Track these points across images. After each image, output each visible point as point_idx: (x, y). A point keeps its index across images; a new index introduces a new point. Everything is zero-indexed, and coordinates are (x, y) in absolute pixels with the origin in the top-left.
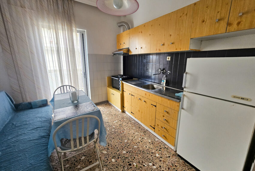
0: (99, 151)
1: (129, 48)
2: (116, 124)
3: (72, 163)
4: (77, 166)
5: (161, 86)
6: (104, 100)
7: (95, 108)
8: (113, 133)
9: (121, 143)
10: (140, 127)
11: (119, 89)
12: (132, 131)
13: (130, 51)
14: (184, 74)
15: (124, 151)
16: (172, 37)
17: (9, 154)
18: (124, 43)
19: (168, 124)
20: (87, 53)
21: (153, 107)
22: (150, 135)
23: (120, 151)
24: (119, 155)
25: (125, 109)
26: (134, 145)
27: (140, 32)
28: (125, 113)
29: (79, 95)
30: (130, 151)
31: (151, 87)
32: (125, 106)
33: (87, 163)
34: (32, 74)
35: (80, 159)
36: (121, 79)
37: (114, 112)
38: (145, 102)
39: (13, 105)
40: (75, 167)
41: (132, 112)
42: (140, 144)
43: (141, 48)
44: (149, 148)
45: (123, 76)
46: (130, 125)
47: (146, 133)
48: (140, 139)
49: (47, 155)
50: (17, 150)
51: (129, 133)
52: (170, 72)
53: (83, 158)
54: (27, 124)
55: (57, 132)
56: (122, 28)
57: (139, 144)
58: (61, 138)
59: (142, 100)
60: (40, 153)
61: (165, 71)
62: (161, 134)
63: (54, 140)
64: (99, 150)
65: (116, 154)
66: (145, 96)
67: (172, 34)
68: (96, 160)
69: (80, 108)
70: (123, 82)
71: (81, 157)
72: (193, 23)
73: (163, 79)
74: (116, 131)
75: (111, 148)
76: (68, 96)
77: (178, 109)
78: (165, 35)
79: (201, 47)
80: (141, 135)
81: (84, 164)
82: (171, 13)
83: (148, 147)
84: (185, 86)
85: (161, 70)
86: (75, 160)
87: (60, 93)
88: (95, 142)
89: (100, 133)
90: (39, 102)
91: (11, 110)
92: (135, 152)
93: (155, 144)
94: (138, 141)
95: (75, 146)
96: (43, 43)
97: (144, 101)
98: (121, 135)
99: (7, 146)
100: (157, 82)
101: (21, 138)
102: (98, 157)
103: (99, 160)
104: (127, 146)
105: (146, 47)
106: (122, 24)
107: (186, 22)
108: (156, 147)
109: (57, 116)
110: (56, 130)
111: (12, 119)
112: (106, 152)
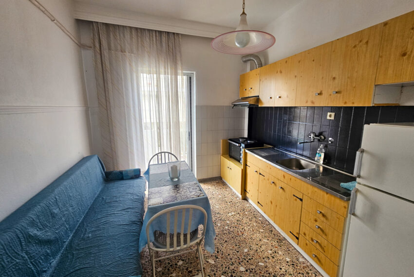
0: (203, 258)
1: (258, 96)
2: (231, 218)
3: (166, 267)
4: (172, 273)
5: (314, 164)
6: (215, 175)
7: (201, 192)
8: (225, 232)
9: (238, 252)
10: (272, 231)
11: (239, 161)
12: (258, 236)
13: (261, 101)
14: (358, 153)
15: (242, 267)
16: (336, 81)
17: (98, 238)
18: (251, 88)
19: (325, 237)
20: (195, 105)
21: (296, 200)
22: (289, 249)
23: (236, 265)
24: (234, 272)
25: (248, 195)
26: (260, 260)
27: (279, 71)
28: (247, 201)
29: (181, 169)
30: (252, 269)
31: (294, 163)
32: (248, 190)
33: (186, 272)
34: (126, 135)
35: (176, 264)
36: (243, 145)
37: (229, 198)
38: (283, 189)
39: (104, 173)
40: (169, 274)
41: (258, 203)
42: (270, 261)
43: (280, 97)
44: (286, 271)
45: (247, 139)
46: (254, 224)
47: (282, 244)
48: (270, 252)
49: (138, 250)
50: (106, 235)
51: (251, 238)
52: (333, 140)
53: (181, 263)
54: (116, 201)
55: (151, 223)
56: (248, 65)
57: (268, 261)
58: (155, 230)
59: (277, 185)
60: (131, 244)
61: (323, 137)
62: (311, 252)
63: (147, 233)
64: (203, 256)
65: (229, 268)
66: (282, 179)
67: (337, 77)
68: (198, 271)
69: (181, 190)
70: (247, 151)
71: (178, 262)
72: (381, 57)
73: (318, 152)
74: (232, 230)
75: (222, 258)
76: (166, 170)
77: (345, 213)
78: (323, 78)
79: (400, 98)
80: (273, 245)
81: (182, 273)
82: (335, 40)
83: (283, 270)
84: (358, 174)
85: (316, 136)
86: (169, 263)
87: (157, 163)
88: (198, 244)
89: (207, 232)
90: (130, 171)
91: (101, 179)
92: (261, 273)
93: (299, 267)
94: (266, 254)
95: (172, 245)
96: (140, 90)
97: (281, 188)
98: (238, 238)
99: (96, 227)
100: (308, 155)
101: (111, 219)
102: (201, 267)
103: (202, 273)
104: (247, 259)
105: (287, 97)
106: (249, 58)
107: (365, 56)
108: (300, 273)
109: (152, 198)
110: (149, 221)
111: (102, 191)
112: (213, 263)
